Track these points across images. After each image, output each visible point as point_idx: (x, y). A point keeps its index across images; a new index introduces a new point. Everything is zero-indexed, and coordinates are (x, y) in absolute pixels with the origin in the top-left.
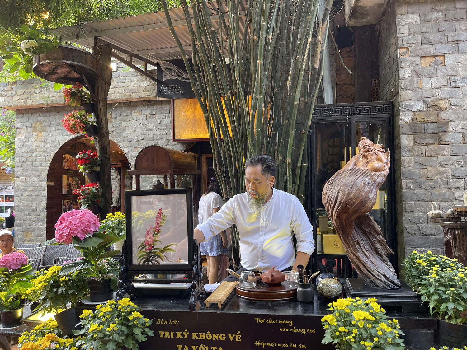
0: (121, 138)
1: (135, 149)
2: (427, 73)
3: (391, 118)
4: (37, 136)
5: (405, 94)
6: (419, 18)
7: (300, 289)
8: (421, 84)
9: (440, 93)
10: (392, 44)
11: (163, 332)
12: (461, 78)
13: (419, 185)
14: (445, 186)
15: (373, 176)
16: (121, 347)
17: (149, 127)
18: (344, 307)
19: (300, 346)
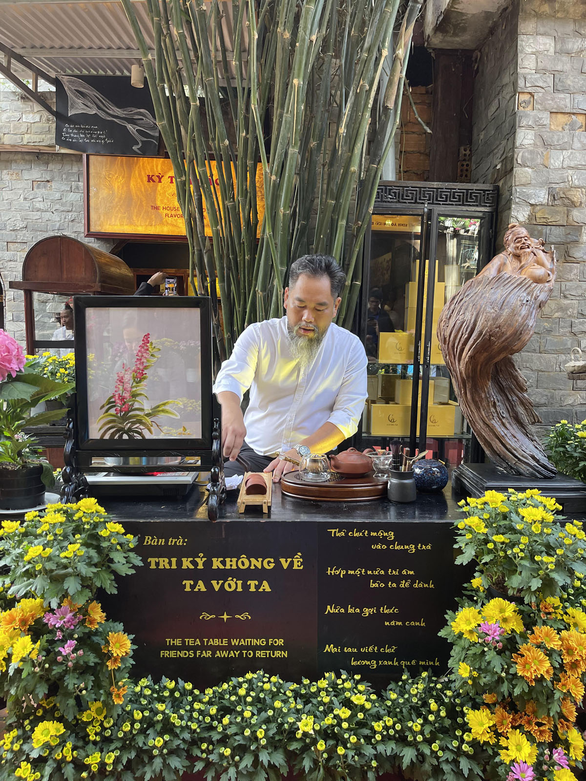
1: (10, 245)
2: (558, 142)
3: (495, 213)
5: (522, 174)
6: (553, 44)
7: (394, 481)
8: (547, 159)
9: (575, 178)
10: (507, 84)
11: (157, 560)
14: (567, 330)
15: (532, 291)
16: (88, 587)
17: (37, 205)
18: (500, 504)
19: (404, 572)
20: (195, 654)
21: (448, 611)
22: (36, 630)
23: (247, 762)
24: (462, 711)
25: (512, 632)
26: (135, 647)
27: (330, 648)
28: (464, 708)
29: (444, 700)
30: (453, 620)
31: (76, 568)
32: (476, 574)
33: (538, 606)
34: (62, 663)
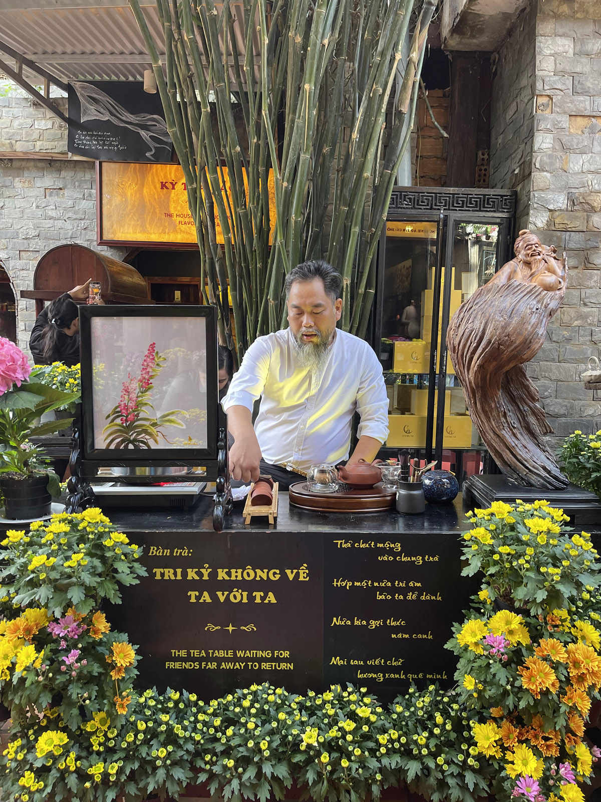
1: (22, 253)
2: (577, 146)
3: (512, 219)
5: (540, 178)
6: (572, 45)
7: (403, 492)
8: (566, 163)
9: (595, 183)
10: (524, 87)
11: (162, 570)
14: (587, 339)
15: (543, 299)
16: (92, 597)
17: (50, 213)
18: (506, 515)
19: (411, 584)
20: (200, 665)
21: (454, 623)
22: (41, 640)
23: (251, 773)
24: (468, 725)
25: (518, 644)
26: (140, 658)
27: (336, 661)
28: (471, 722)
29: (450, 713)
30: (459, 632)
31: (80, 577)
32: (483, 586)
33: (545, 618)
34: (66, 673)
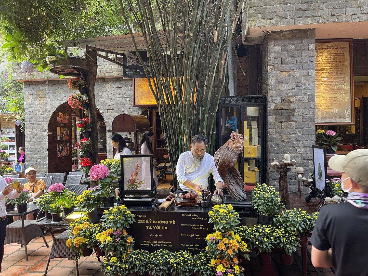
0: (99, 103)
1: (108, 110)
2: (284, 81)
3: (265, 105)
4: (40, 101)
5: (272, 93)
6: (281, 48)
7: (202, 201)
8: (280, 87)
9: (290, 93)
11: (140, 221)
12: (303, 84)
13: (277, 145)
14: (291, 146)
15: (235, 151)
16: (123, 226)
17: (118, 96)
19: (200, 225)
20: (149, 245)
22: (112, 235)
23: (158, 268)
24: (210, 260)
25: (219, 239)
26: (134, 241)
27: (182, 245)
29: (207, 257)
31: (120, 221)
34: (117, 243)
